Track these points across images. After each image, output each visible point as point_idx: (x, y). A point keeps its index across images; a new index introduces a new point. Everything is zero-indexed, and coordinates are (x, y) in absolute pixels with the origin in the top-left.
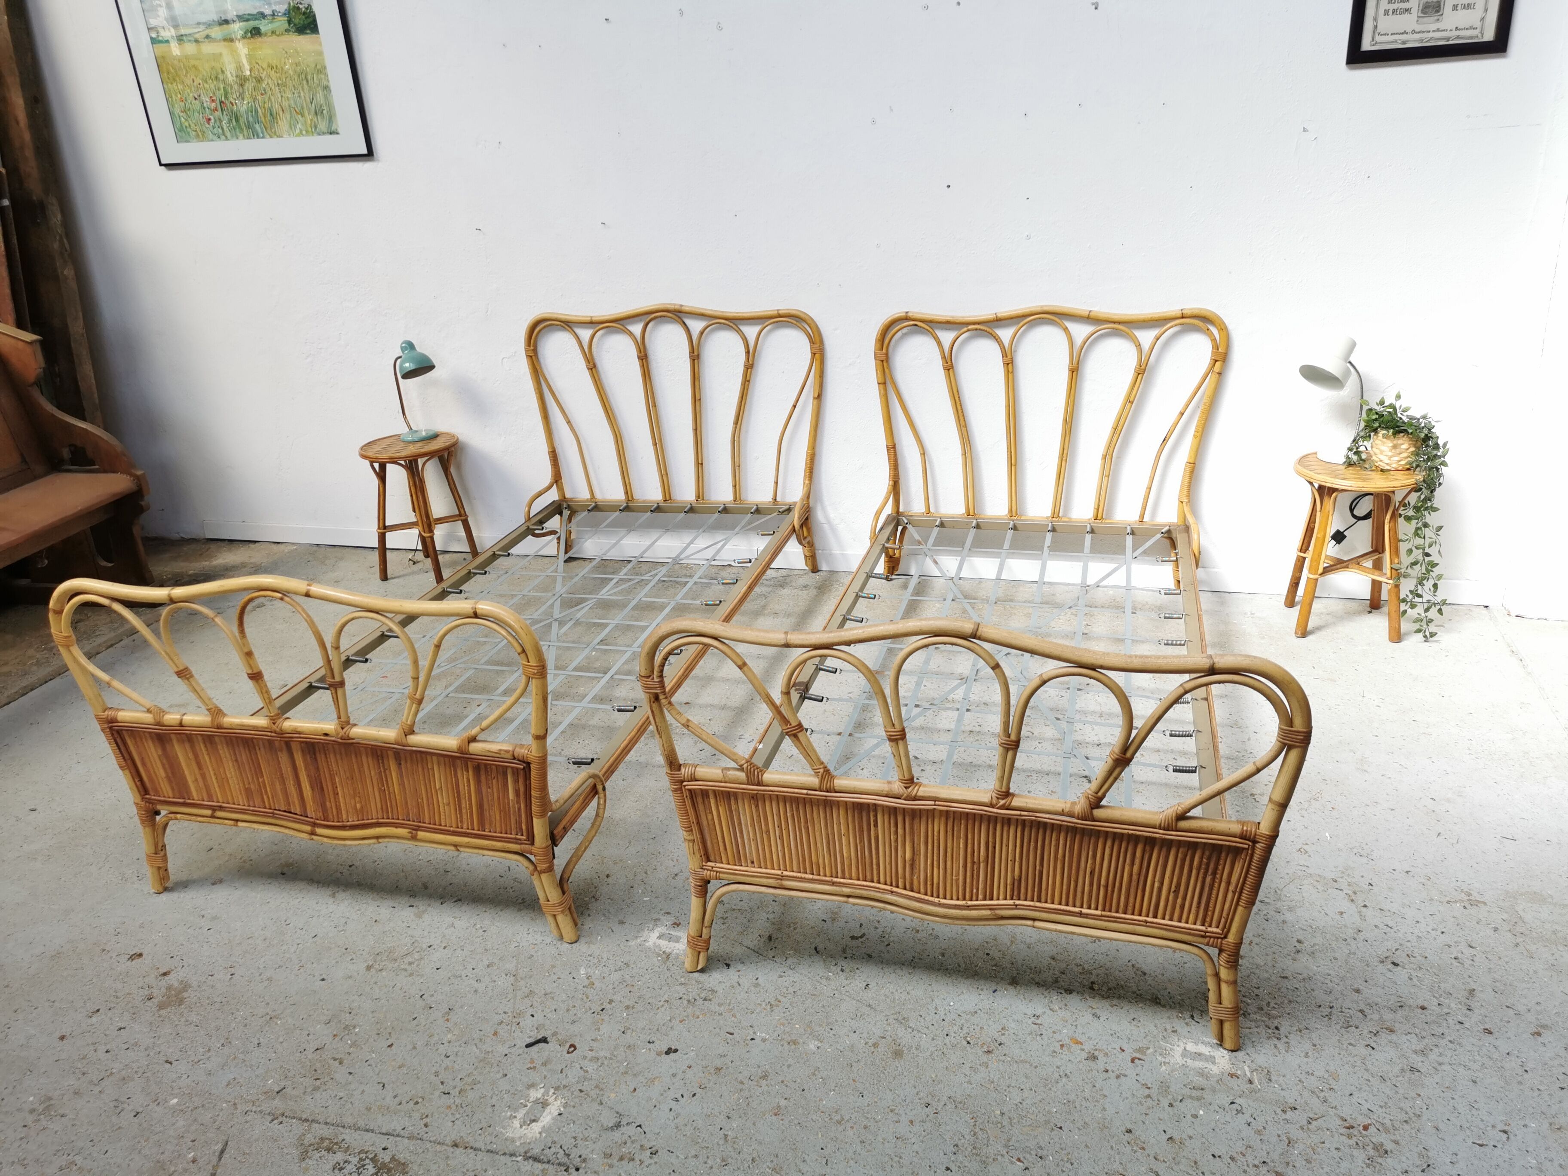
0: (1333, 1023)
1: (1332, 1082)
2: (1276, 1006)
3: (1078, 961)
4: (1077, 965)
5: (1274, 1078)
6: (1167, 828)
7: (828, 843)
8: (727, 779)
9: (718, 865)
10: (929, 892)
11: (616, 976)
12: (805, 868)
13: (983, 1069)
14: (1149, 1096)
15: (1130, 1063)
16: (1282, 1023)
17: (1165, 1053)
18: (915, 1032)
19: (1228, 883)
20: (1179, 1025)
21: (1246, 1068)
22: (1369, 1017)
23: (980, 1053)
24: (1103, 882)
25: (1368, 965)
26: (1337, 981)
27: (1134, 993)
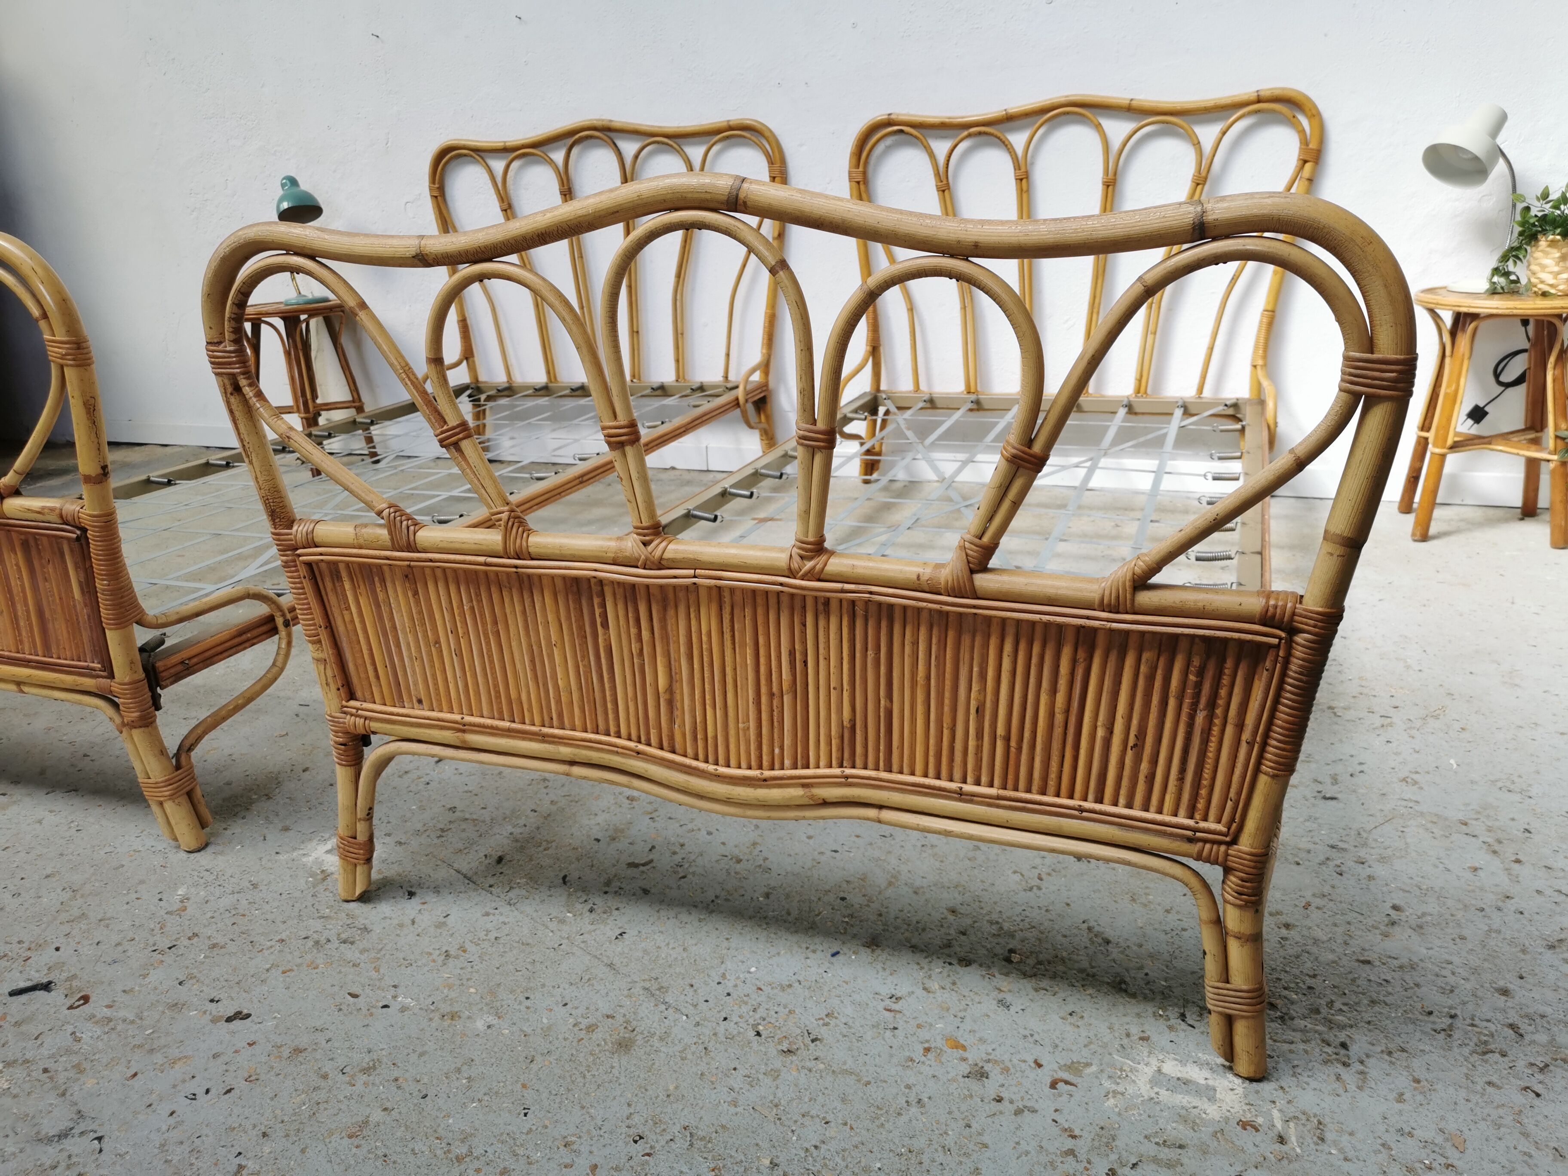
0: (1456, 1044)
1: (1451, 1153)
2: (1345, 1008)
3: (995, 916)
4: (991, 923)
5: (1329, 1136)
6: (1115, 608)
7: (533, 661)
8: (361, 541)
9: (366, 705)
10: (701, 756)
11: (227, 901)
12: (501, 712)
13: (768, 1081)
14: (1071, 1152)
15: (1047, 1090)
16: (1356, 1037)
17: (1120, 1075)
18: (671, 1011)
19: (1240, 726)
20: (1156, 1029)
21: (1276, 1114)
22: (1528, 1038)
23: (773, 1051)
24: (1000, 730)
25: (1524, 951)
26: (1465, 974)
27: (1081, 971)
